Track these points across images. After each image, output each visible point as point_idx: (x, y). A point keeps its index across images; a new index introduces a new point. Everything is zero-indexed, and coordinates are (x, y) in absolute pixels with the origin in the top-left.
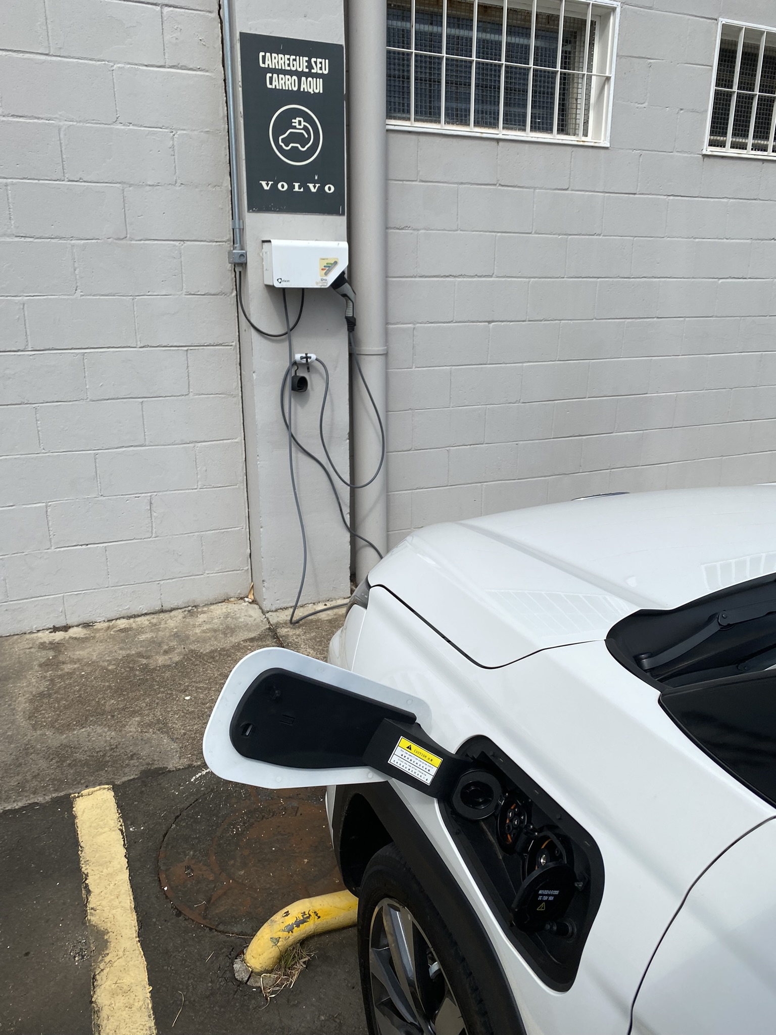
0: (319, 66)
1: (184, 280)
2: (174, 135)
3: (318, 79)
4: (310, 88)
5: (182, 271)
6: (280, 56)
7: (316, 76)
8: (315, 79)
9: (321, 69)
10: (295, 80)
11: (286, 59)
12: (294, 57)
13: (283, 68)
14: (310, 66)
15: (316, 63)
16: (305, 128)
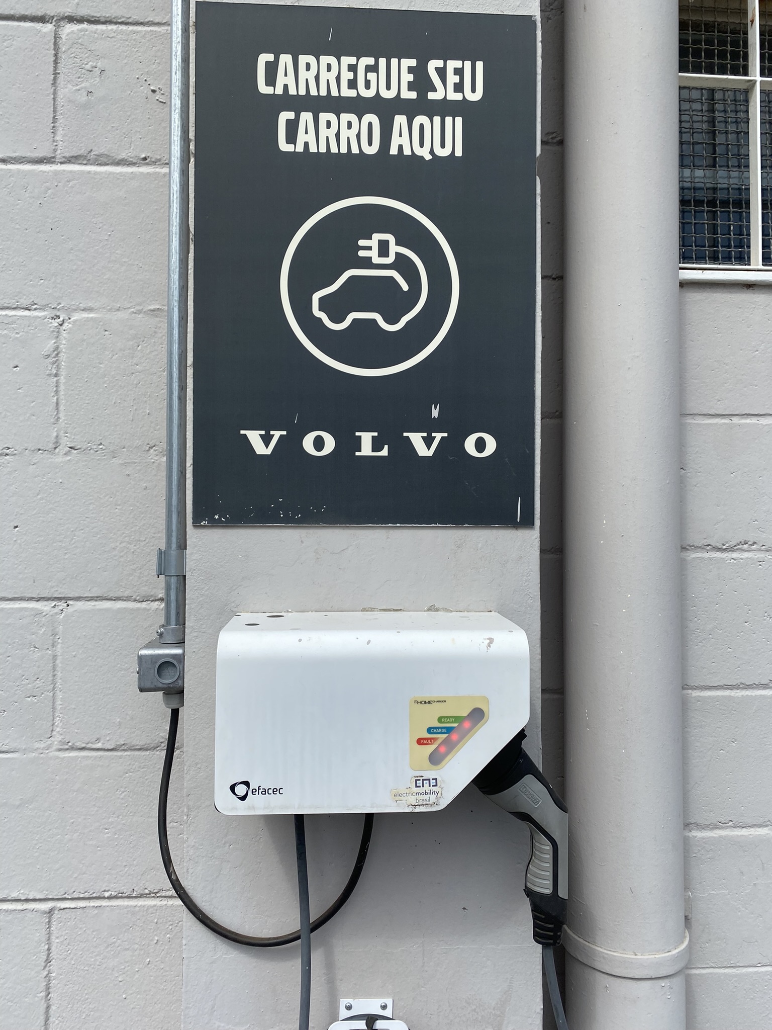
0: (452, 79)
1: (59, 707)
2: (61, 325)
3: (449, 120)
4: (422, 145)
5: (54, 683)
6: (325, 59)
7: (445, 109)
8: (437, 120)
9: (459, 88)
10: (370, 125)
11: (344, 68)
12: (371, 61)
13: (335, 93)
14: (422, 82)
15: (442, 72)
16: (401, 264)
